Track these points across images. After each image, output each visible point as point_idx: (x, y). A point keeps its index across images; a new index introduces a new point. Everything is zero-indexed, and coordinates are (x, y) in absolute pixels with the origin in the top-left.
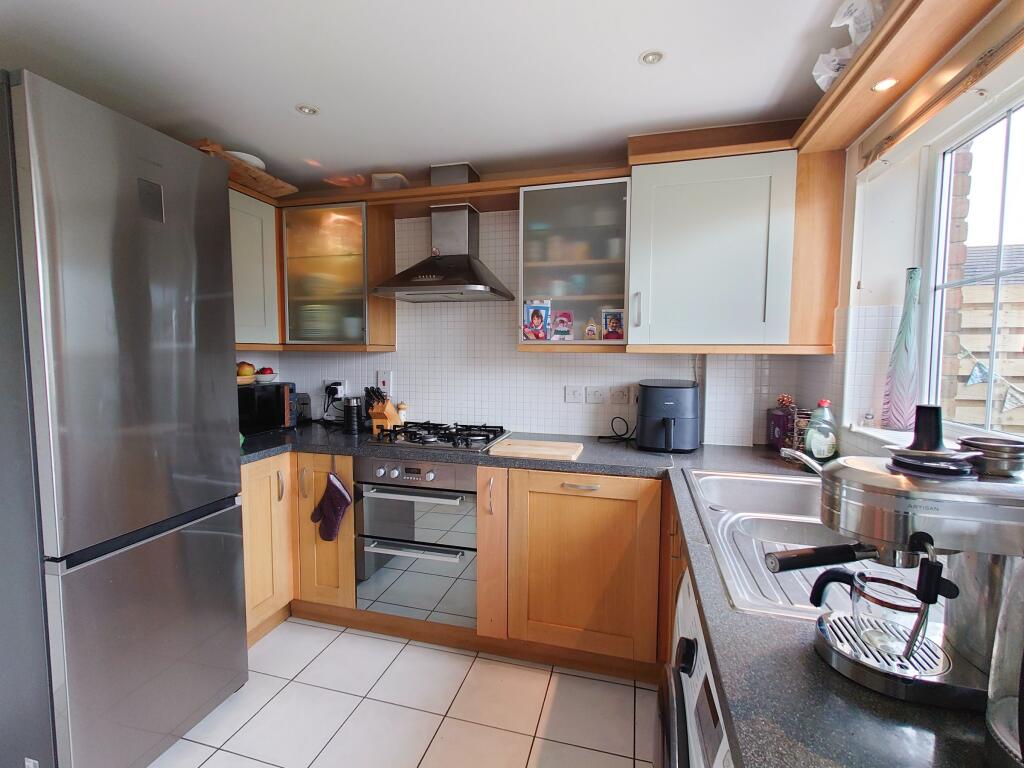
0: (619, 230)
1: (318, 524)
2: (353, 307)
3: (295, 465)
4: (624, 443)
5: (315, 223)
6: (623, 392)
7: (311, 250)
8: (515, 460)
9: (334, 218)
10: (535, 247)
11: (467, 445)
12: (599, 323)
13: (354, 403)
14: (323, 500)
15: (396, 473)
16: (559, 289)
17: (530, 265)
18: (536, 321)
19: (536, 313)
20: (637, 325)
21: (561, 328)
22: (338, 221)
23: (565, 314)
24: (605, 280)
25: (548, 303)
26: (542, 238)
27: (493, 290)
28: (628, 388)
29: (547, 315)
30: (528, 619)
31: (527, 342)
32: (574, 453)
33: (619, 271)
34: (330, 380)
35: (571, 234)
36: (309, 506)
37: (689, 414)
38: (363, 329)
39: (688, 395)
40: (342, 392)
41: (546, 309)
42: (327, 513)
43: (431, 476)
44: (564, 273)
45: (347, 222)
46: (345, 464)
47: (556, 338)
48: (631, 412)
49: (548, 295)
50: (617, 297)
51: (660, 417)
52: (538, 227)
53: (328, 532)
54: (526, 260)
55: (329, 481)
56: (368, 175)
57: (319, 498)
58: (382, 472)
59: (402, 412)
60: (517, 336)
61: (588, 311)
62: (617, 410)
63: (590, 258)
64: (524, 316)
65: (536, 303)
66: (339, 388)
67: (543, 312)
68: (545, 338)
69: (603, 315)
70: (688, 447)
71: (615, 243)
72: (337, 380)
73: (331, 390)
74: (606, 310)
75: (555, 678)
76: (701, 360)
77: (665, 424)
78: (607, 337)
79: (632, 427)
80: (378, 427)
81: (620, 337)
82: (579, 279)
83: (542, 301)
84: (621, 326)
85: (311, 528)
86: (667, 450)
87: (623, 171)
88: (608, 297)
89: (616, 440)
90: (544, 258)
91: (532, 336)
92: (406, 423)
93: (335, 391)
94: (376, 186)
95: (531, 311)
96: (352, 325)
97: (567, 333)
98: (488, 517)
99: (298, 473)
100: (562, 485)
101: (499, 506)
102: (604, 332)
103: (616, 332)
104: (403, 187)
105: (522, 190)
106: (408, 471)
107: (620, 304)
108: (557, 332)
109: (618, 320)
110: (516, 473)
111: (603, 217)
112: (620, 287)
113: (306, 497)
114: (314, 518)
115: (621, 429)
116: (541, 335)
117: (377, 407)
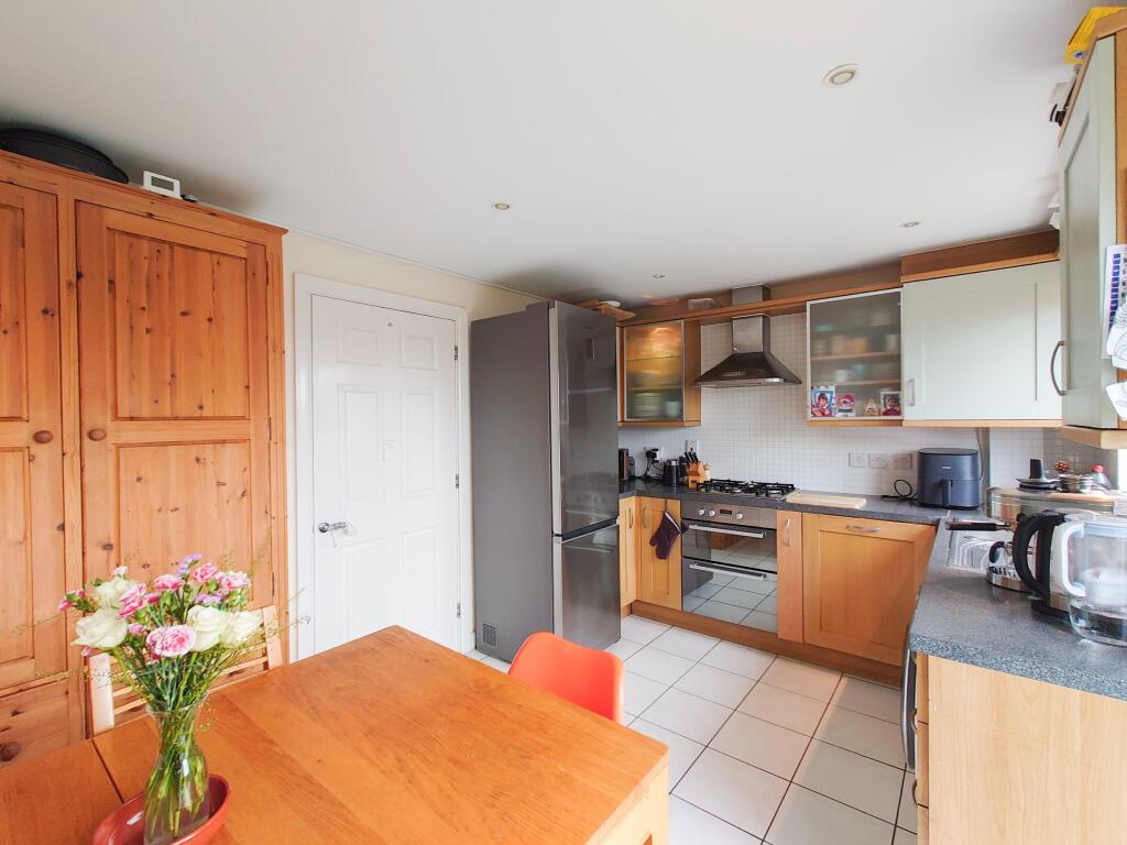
0: (896, 328)
1: (655, 548)
2: (673, 394)
3: (639, 505)
4: (907, 502)
5: (644, 334)
6: (905, 459)
7: (643, 354)
8: (807, 506)
9: (658, 331)
10: (820, 346)
11: (767, 495)
12: (878, 402)
13: (674, 463)
14: (659, 530)
15: (713, 513)
16: (841, 377)
17: (815, 359)
18: (822, 402)
19: (822, 396)
20: (913, 405)
21: (844, 407)
22: (659, 332)
23: (848, 395)
24: (885, 367)
25: (832, 389)
26: (826, 337)
27: (785, 380)
28: (911, 455)
29: (831, 398)
30: (821, 629)
31: (816, 419)
32: (860, 504)
33: (896, 359)
34: (650, 446)
35: (851, 333)
36: (648, 534)
37: (968, 477)
38: (682, 410)
39: (967, 462)
40: (661, 456)
41: (831, 392)
42: (662, 540)
43: (741, 516)
44: (845, 364)
45: (666, 331)
46: (675, 506)
47: (839, 415)
48: (912, 476)
49: (831, 381)
50: (895, 381)
51: (938, 479)
52: (823, 328)
53: (662, 553)
54: (812, 355)
55: (664, 517)
56: (684, 300)
57: (655, 530)
58: (702, 512)
59: (708, 472)
60: (806, 412)
61: (868, 393)
62: (900, 474)
63: (871, 351)
64: (811, 398)
65: (822, 388)
66: (658, 453)
67: (828, 395)
68: (830, 415)
69: (882, 397)
70: (968, 505)
71: (892, 339)
72: (656, 447)
73: (651, 455)
74: (884, 392)
75: (844, 680)
76: (984, 433)
77: (943, 484)
78: (885, 414)
79: (915, 489)
80: (692, 482)
81: (899, 413)
82: (860, 368)
83: (827, 387)
84: (899, 405)
85: (650, 550)
86: (945, 507)
87: (896, 284)
88: (886, 382)
89: (901, 499)
90: (829, 354)
91: (819, 414)
92: (712, 480)
93: (655, 456)
94: (691, 307)
95: (818, 394)
96: (672, 408)
97: (850, 411)
98: (786, 549)
99: (641, 511)
100: (848, 527)
101: (795, 540)
102: (883, 410)
103: (894, 407)
104: (713, 307)
105: (808, 304)
106: (722, 512)
107: (898, 387)
108: (841, 411)
109: (896, 400)
110: (808, 516)
111: (880, 319)
112: (898, 374)
113: (645, 527)
114: (652, 542)
115: (905, 491)
116: (827, 412)
117: (692, 468)
